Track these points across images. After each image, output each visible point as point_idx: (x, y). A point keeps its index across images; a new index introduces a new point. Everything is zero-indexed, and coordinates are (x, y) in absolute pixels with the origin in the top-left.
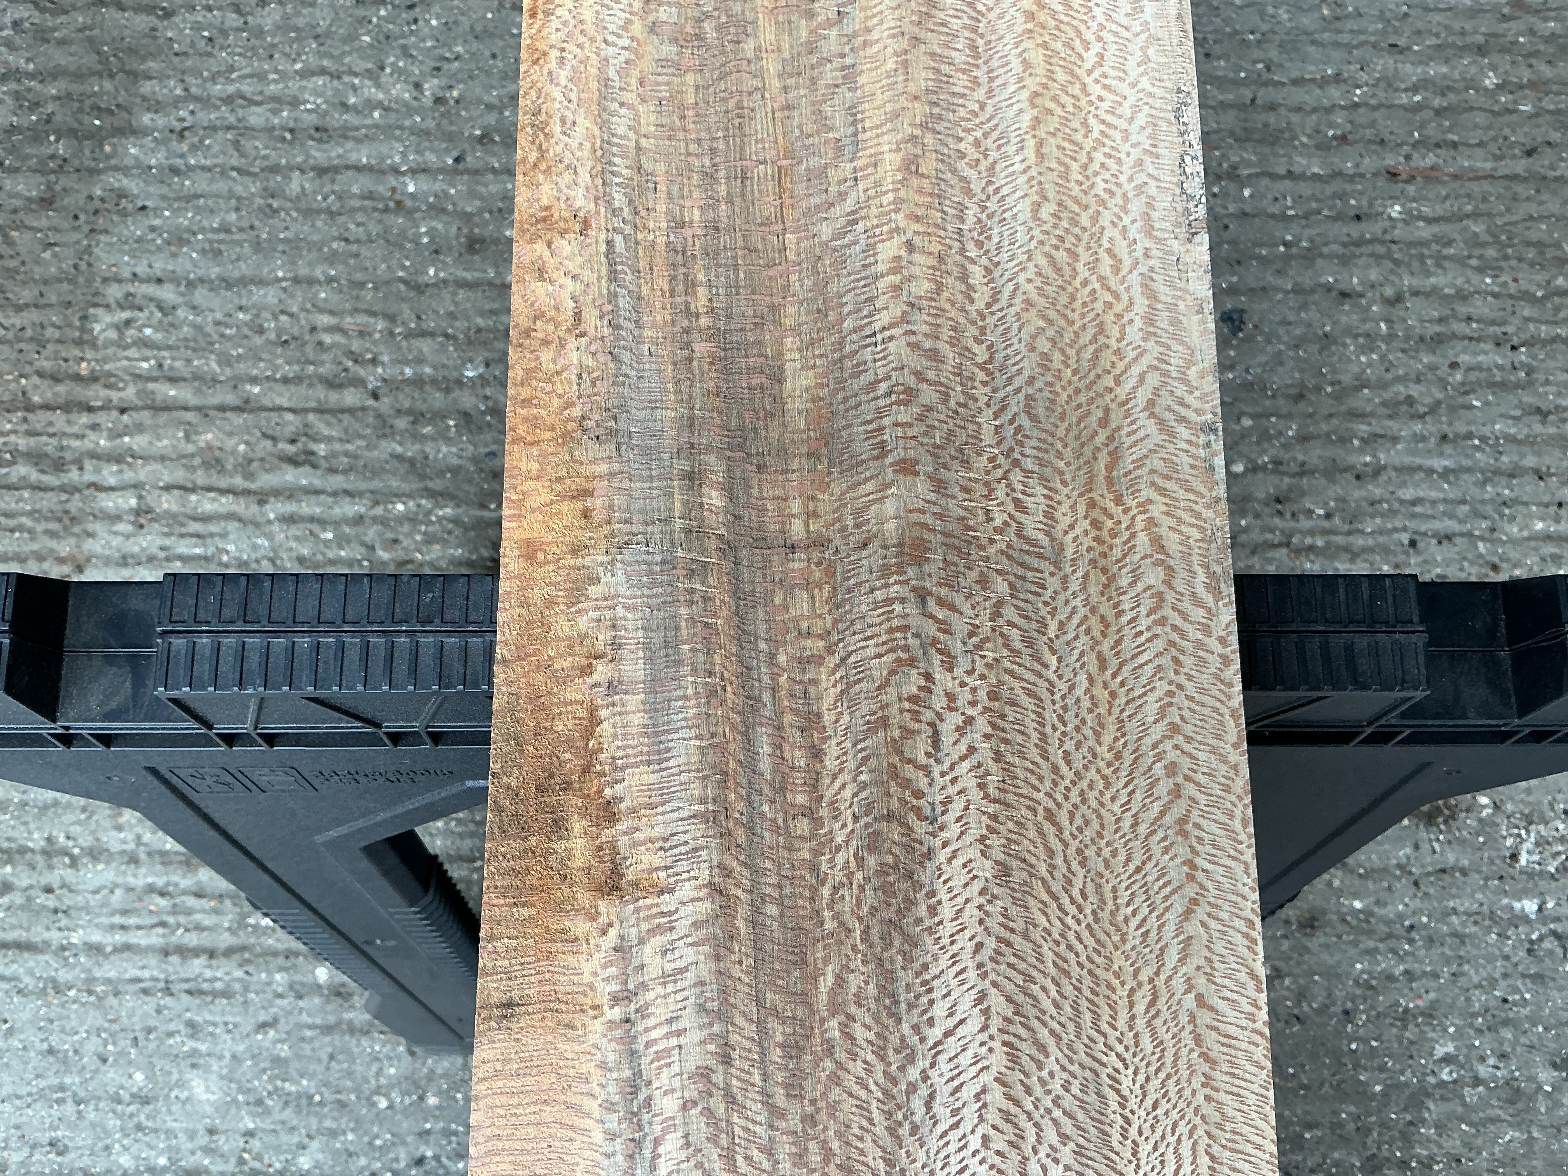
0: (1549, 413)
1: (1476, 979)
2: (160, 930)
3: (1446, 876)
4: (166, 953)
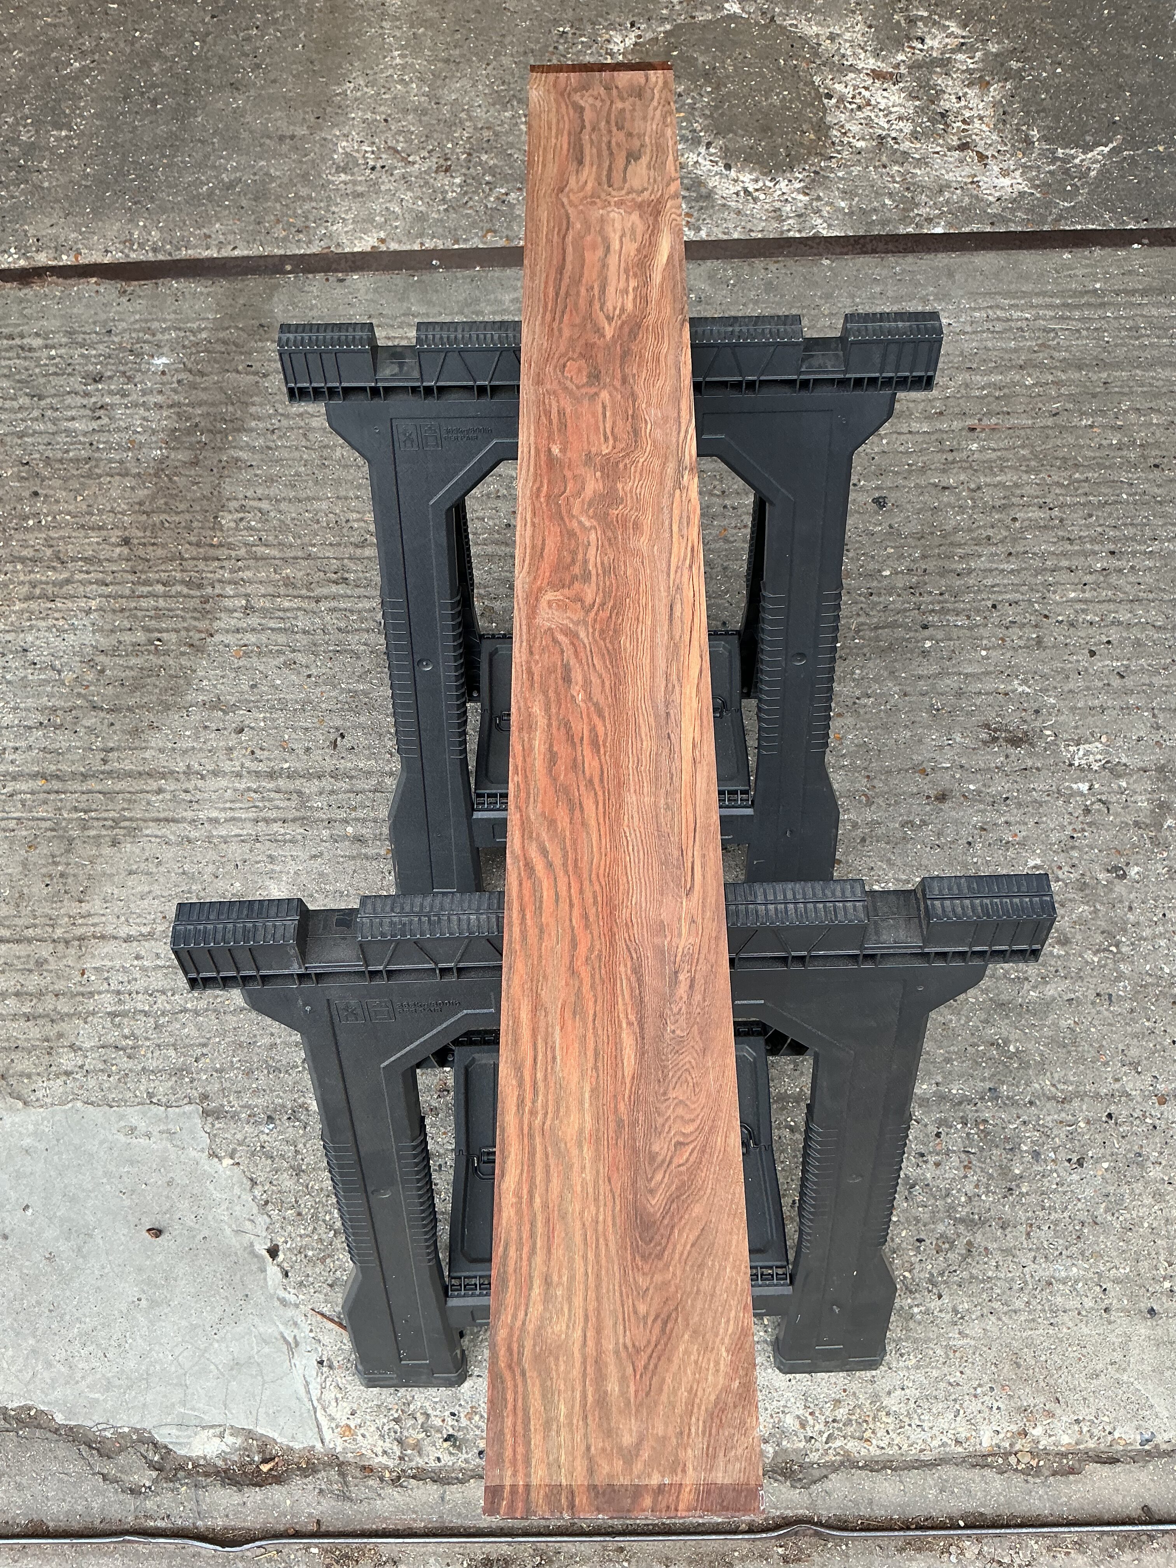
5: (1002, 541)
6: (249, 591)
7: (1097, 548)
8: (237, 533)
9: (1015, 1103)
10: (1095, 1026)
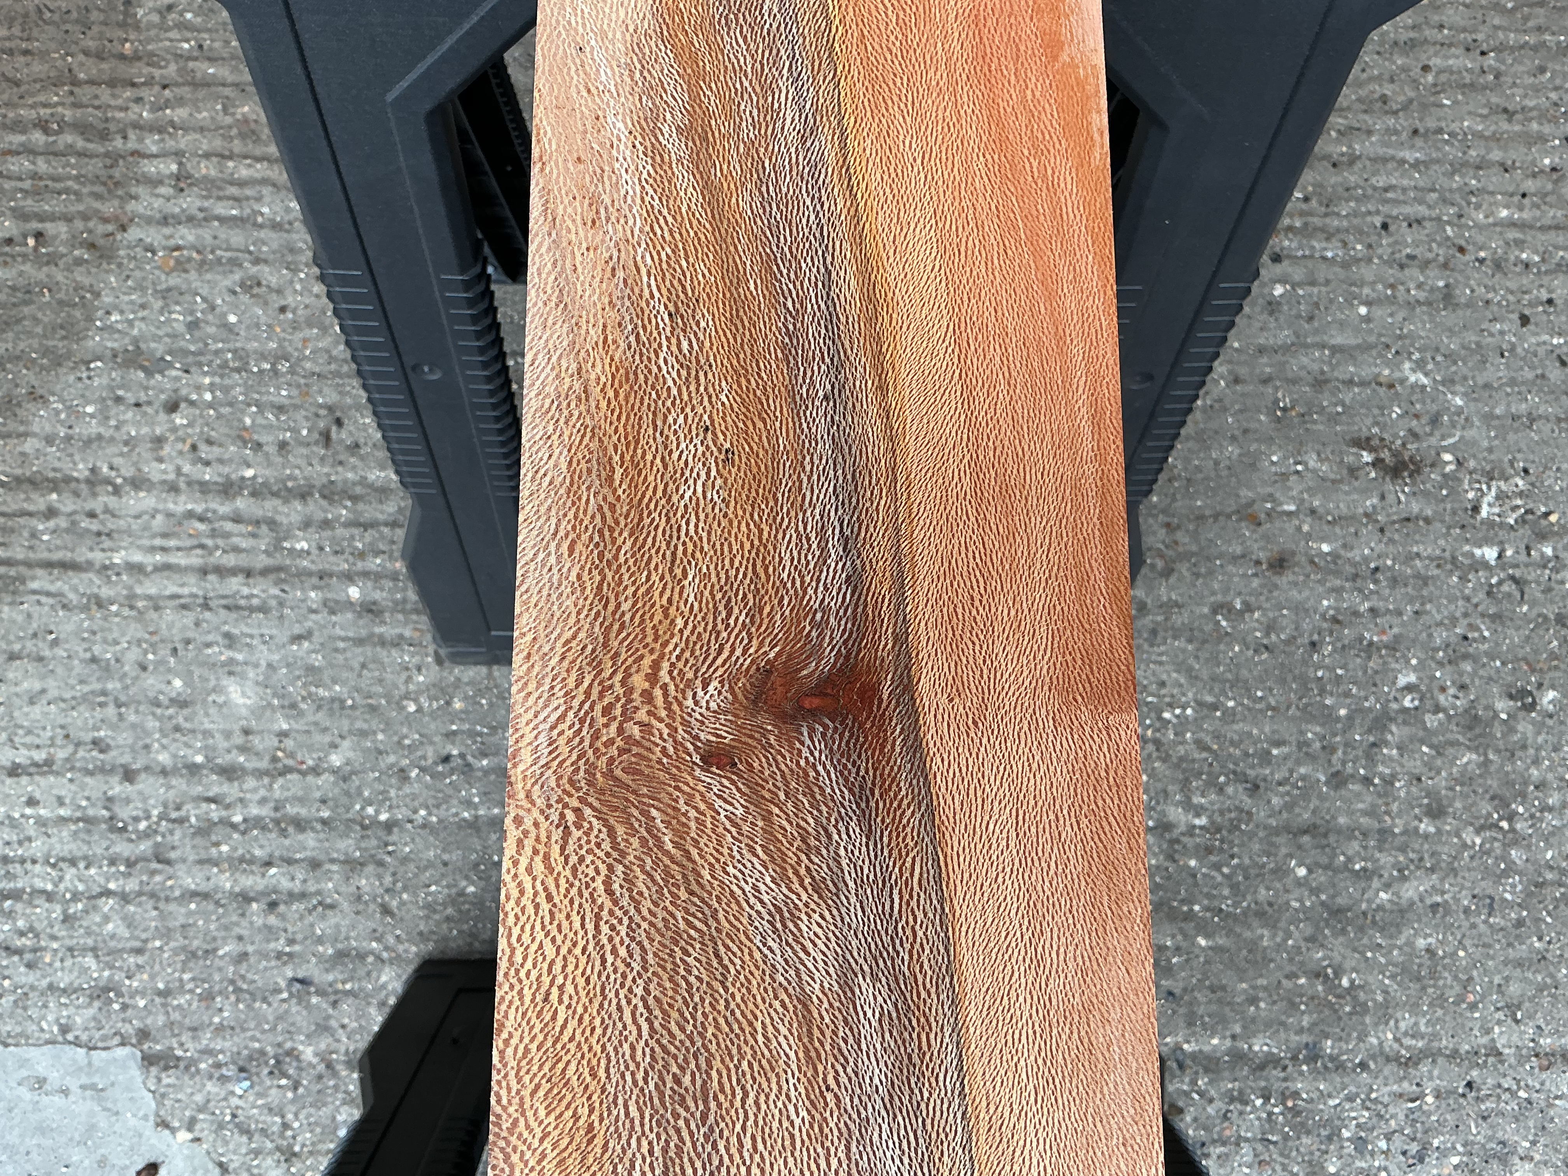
0: (1515, 113)
1: (1438, 617)
2: (199, 551)
3: (1411, 525)
4: (204, 572)
5: (1406, 107)
6: (182, 146)
7: (1547, 129)
8: (163, 35)
9: (1340, 1067)
10: (1465, 949)
